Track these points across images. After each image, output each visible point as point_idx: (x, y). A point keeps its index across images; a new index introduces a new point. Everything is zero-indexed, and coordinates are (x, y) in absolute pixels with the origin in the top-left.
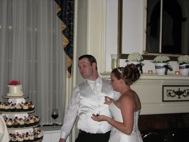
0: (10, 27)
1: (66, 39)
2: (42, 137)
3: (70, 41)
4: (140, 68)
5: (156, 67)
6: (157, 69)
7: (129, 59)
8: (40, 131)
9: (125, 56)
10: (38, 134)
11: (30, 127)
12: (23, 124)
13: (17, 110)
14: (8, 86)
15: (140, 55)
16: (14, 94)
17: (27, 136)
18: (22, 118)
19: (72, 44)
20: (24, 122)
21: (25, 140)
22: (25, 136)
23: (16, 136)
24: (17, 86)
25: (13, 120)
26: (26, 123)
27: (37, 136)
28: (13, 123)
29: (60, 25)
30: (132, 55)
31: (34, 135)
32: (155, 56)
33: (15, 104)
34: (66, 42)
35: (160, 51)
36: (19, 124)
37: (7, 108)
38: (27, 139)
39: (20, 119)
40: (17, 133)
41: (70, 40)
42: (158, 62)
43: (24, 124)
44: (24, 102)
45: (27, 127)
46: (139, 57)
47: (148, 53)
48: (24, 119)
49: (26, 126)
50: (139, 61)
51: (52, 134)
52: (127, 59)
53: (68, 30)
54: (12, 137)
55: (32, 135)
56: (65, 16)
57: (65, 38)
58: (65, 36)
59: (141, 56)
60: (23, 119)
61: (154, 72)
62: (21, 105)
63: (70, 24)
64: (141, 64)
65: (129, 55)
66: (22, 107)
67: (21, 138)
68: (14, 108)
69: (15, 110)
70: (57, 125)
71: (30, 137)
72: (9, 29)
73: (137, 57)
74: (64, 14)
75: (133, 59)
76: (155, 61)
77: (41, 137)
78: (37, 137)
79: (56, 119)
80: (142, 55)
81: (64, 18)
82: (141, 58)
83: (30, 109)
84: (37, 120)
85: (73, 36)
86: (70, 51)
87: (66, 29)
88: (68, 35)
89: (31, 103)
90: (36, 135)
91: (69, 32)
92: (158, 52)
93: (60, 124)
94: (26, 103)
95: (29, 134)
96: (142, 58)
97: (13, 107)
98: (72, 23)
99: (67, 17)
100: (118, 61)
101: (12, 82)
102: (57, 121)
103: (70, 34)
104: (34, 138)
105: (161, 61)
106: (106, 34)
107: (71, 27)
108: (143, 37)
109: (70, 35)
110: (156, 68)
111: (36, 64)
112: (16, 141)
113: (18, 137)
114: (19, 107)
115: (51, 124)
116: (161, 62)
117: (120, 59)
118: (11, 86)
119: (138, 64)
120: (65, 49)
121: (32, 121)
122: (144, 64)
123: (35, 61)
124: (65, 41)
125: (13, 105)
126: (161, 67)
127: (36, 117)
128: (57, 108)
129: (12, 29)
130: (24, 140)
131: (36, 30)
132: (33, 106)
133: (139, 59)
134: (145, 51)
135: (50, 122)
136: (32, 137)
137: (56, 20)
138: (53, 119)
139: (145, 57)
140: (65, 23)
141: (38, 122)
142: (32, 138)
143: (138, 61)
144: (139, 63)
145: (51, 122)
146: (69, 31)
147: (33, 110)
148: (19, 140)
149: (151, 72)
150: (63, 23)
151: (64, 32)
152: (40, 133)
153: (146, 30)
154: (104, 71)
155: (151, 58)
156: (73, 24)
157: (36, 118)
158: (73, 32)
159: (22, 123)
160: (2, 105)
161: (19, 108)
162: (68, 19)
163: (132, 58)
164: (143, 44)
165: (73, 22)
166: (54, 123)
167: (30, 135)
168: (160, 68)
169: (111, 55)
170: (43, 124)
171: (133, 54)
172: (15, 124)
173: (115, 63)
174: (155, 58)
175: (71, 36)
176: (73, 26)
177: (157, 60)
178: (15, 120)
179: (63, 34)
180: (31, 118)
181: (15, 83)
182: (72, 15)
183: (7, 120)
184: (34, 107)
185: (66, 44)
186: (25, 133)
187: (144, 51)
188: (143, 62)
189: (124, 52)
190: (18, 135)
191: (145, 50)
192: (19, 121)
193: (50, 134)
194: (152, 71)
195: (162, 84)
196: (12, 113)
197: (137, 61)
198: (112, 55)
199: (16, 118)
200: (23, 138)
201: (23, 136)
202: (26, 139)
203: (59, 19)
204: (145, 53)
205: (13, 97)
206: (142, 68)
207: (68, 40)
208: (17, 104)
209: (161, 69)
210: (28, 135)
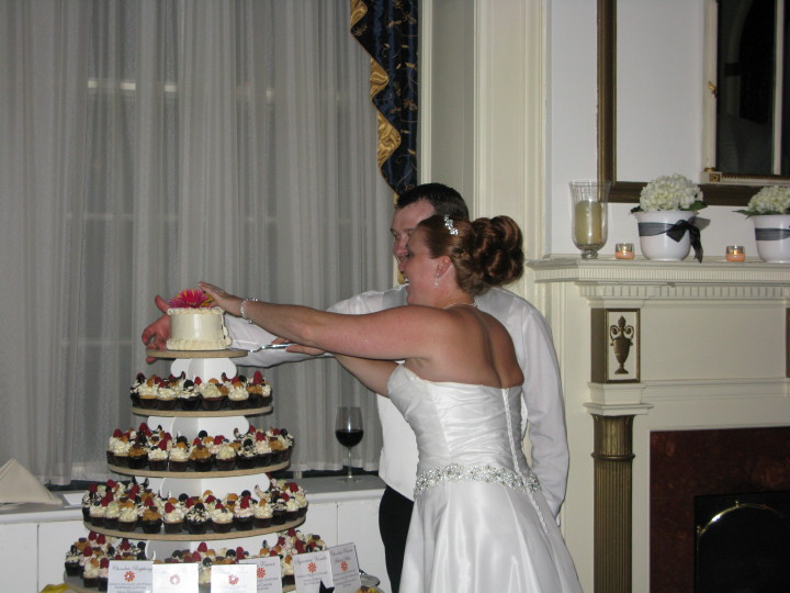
0: (170, 88)
1: (390, 127)
2: (302, 512)
3: (404, 137)
4: (691, 237)
5: (761, 234)
6: (762, 242)
7: (644, 202)
8: (294, 488)
9: (628, 193)
10: (286, 497)
11: (257, 469)
12: (229, 456)
13: (204, 404)
14: (170, 311)
15: (689, 184)
16: (195, 342)
17: (244, 505)
18: (226, 437)
19: (414, 148)
20: (232, 450)
21: (241, 518)
22: (238, 503)
23: (205, 505)
24: (205, 310)
25: (191, 440)
26: (240, 453)
27: (284, 504)
28: (193, 454)
29: (367, 74)
30: (657, 186)
31: (274, 500)
32: (756, 190)
33: (198, 381)
34: (390, 140)
35: (777, 169)
36: (214, 456)
37: (166, 394)
38: (245, 513)
39: (219, 440)
40: (208, 492)
41: (406, 132)
42: (768, 213)
43: (233, 456)
44: (231, 374)
45: (246, 471)
46: (688, 190)
47: (725, 175)
48: (232, 438)
49: (241, 463)
50: (687, 207)
51: (339, 503)
52: (638, 201)
53: (395, 91)
54: (188, 506)
55: (263, 502)
56: (385, 37)
57: (383, 126)
58: (386, 114)
59: (697, 190)
60: (227, 441)
61: (751, 251)
62: (219, 386)
63: (404, 66)
64: (694, 219)
65: (645, 184)
66: (225, 390)
67: (224, 510)
68: (193, 395)
69: (197, 404)
70: (359, 472)
71: (257, 506)
72: (165, 93)
73: (677, 190)
74: (380, 30)
75: (660, 202)
76: (754, 208)
77: (300, 510)
78: (285, 511)
79: (354, 448)
80: (699, 186)
81: (378, 45)
82: (696, 196)
83: (255, 401)
84: (284, 443)
85: (415, 115)
86: (407, 175)
87: (387, 87)
88: (396, 114)
89: (259, 379)
90: (280, 500)
91: (399, 101)
92: (768, 174)
93: (369, 467)
94: (239, 379)
95: (254, 496)
96: (701, 197)
97: (191, 391)
98: (410, 65)
99: (392, 39)
100: (599, 212)
101: (183, 295)
102: (359, 458)
103: (403, 106)
104: (272, 510)
105: (781, 209)
106: (549, 103)
107: (410, 78)
108: (704, 112)
109: (405, 113)
110: (758, 238)
111: (272, 231)
112: (203, 520)
113: (212, 506)
114: (214, 393)
115: (336, 467)
116: (779, 213)
117: (610, 204)
118: (183, 310)
119: (683, 221)
120: (384, 168)
121: (263, 448)
122: (706, 222)
123: (267, 219)
124: (386, 138)
125: (189, 383)
126: (782, 233)
127: (276, 432)
128: (357, 404)
129: (177, 93)
130: (234, 519)
131: (269, 93)
132: (266, 391)
133: (688, 200)
134: (713, 169)
135: (329, 458)
136: (266, 509)
137: (346, 50)
138: (342, 446)
139: (713, 195)
140: (385, 64)
141: (285, 452)
142: (265, 512)
143: (683, 210)
144: (685, 216)
145: (334, 462)
146: (399, 94)
147: (267, 405)
148: (214, 519)
149: (737, 257)
150: (376, 64)
151: (379, 100)
152: (294, 494)
153: (715, 83)
154: (544, 253)
155: (738, 197)
156: (416, 66)
157: (280, 438)
158: (416, 100)
159: (225, 452)
160: (150, 385)
161: (214, 396)
162: (396, 49)
163: (656, 198)
164: (704, 138)
165: (416, 59)
166: (346, 464)
167: (258, 500)
168: (777, 238)
169: (571, 185)
170: (305, 467)
171: (663, 182)
172: (199, 457)
173: (589, 217)
174: (754, 197)
175: (410, 115)
176: (416, 75)
177: (762, 205)
178: (197, 442)
179: (378, 108)
180: (261, 437)
181: (194, 300)
182: (411, 30)
183: (169, 444)
184: (271, 392)
185: (389, 149)
186: (239, 494)
187: (706, 170)
188: (703, 213)
189: (624, 174)
190: (211, 499)
191: (714, 165)
192: (215, 447)
193: (334, 505)
194: (741, 250)
195: (785, 302)
196: (188, 413)
197: (680, 208)
198: (574, 189)
199: (203, 434)
200: (233, 511)
201: (231, 503)
202: (243, 516)
203: (360, 47)
204: (713, 177)
205: (187, 354)
206: (699, 235)
207: (395, 132)
208: (205, 379)
209: (782, 242)
210: (250, 502)
